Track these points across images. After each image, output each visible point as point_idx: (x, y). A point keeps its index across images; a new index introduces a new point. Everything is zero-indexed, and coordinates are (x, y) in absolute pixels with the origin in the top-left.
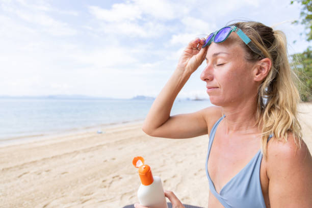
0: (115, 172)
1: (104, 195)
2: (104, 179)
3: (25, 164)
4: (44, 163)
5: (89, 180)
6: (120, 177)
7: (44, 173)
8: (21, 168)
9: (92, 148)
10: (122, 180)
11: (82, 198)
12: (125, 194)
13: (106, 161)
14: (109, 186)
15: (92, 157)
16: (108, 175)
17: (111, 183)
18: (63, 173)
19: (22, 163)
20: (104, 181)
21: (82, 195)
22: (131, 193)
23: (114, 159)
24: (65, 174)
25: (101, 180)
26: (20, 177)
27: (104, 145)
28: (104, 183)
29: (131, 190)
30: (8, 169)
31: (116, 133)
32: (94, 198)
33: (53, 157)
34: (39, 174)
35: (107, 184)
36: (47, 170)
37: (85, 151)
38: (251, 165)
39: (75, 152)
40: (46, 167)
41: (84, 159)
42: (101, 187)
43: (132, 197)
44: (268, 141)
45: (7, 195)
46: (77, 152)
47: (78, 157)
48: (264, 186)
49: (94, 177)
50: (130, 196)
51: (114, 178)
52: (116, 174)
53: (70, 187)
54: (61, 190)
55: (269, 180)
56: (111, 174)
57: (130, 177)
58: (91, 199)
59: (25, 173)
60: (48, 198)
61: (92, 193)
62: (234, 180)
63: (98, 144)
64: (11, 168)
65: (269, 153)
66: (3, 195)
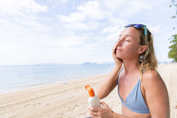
0: (75, 103)
1: (70, 114)
2: (69, 107)
3: (27, 100)
4: (37, 100)
5: (61, 107)
6: (78, 105)
7: (37, 105)
8: (25, 103)
9: (62, 91)
10: (79, 107)
11: (59, 116)
12: (81, 114)
13: (70, 98)
14: (73, 110)
15: (62, 96)
16: (71, 105)
17: (73, 109)
18: (47, 105)
19: (25, 100)
20: (69, 108)
21: (58, 114)
22: (84, 113)
23: (74, 97)
24: (49, 105)
25: (68, 107)
26: (25, 107)
27: (68, 90)
28: (70, 109)
29: (84, 112)
30: (18, 103)
31: (74, 83)
32: (65, 116)
33: (41, 97)
34: (35, 105)
35: (71, 109)
36: (39, 103)
37: (58, 93)
38: (136, 86)
39: (53, 94)
40: (38, 101)
41: (58, 97)
42: (68, 111)
43: (85, 115)
44: (143, 74)
45: (20, 115)
46: (54, 94)
47: (54, 96)
48: (143, 95)
49: (64, 106)
50: (84, 115)
51: (74, 106)
52: (76, 104)
53: (52, 111)
54: (47, 113)
55: (145, 91)
56: (73, 104)
57: (83, 105)
58: (63, 117)
59: (28, 105)
60: (41, 116)
61: (64, 114)
62: (130, 94)
63: (65, 89)
64: (20, 103)
65: (143, 79)
66: (18, 116)
